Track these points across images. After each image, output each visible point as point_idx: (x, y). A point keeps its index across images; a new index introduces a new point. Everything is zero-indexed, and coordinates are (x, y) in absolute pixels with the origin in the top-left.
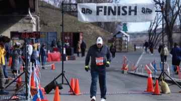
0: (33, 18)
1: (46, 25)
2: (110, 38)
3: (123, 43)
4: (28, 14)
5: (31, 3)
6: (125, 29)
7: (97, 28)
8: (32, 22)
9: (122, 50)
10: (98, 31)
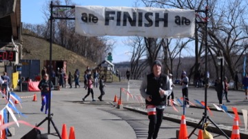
0: (15, 46)
1: (29, 53)
2: (94, 68)
3: (108, 73)
5: (14, 30)
6: (110, 58)
7: (80, 57)
8: (14, 49)
10: (82, 60)
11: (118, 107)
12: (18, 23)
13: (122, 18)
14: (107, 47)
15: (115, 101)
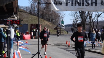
0: (15, 17)
1: (22, 20)
2: (55, 27)
3: (62, 30)
4: (13, 15)
5: (15, 9)
7: (48, 22)
8: (15, 19)
9: (61, 33)
10: (49, 23)
11: (69, 47)
12: (17, 6)
13: (74, 2)
14: (60, 17)
15: (67, 43)
